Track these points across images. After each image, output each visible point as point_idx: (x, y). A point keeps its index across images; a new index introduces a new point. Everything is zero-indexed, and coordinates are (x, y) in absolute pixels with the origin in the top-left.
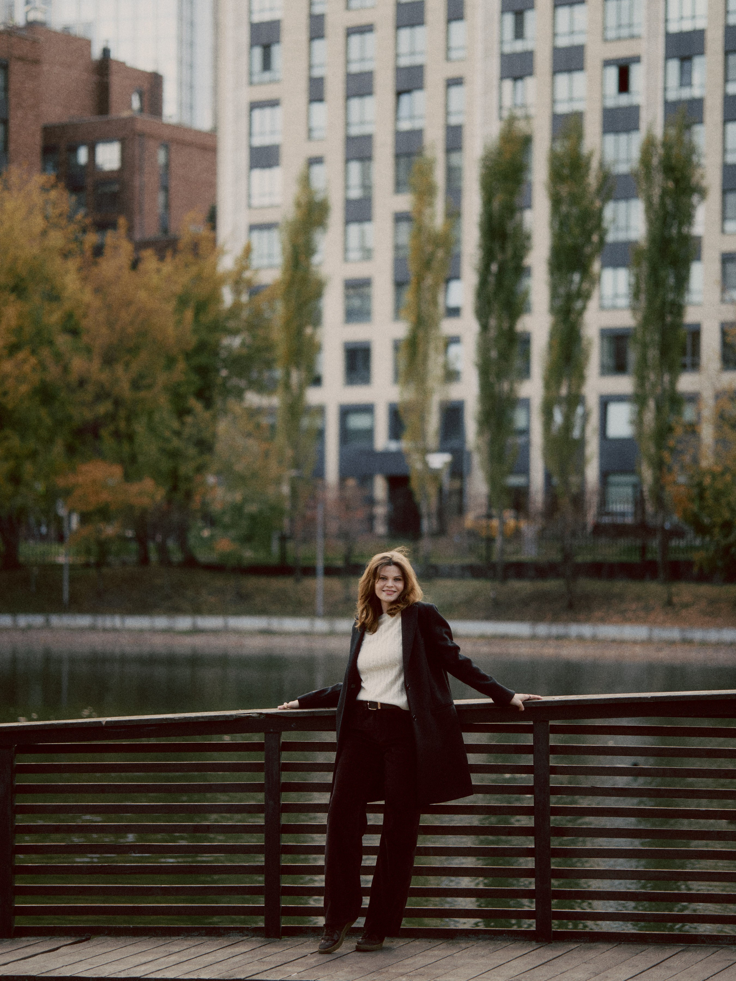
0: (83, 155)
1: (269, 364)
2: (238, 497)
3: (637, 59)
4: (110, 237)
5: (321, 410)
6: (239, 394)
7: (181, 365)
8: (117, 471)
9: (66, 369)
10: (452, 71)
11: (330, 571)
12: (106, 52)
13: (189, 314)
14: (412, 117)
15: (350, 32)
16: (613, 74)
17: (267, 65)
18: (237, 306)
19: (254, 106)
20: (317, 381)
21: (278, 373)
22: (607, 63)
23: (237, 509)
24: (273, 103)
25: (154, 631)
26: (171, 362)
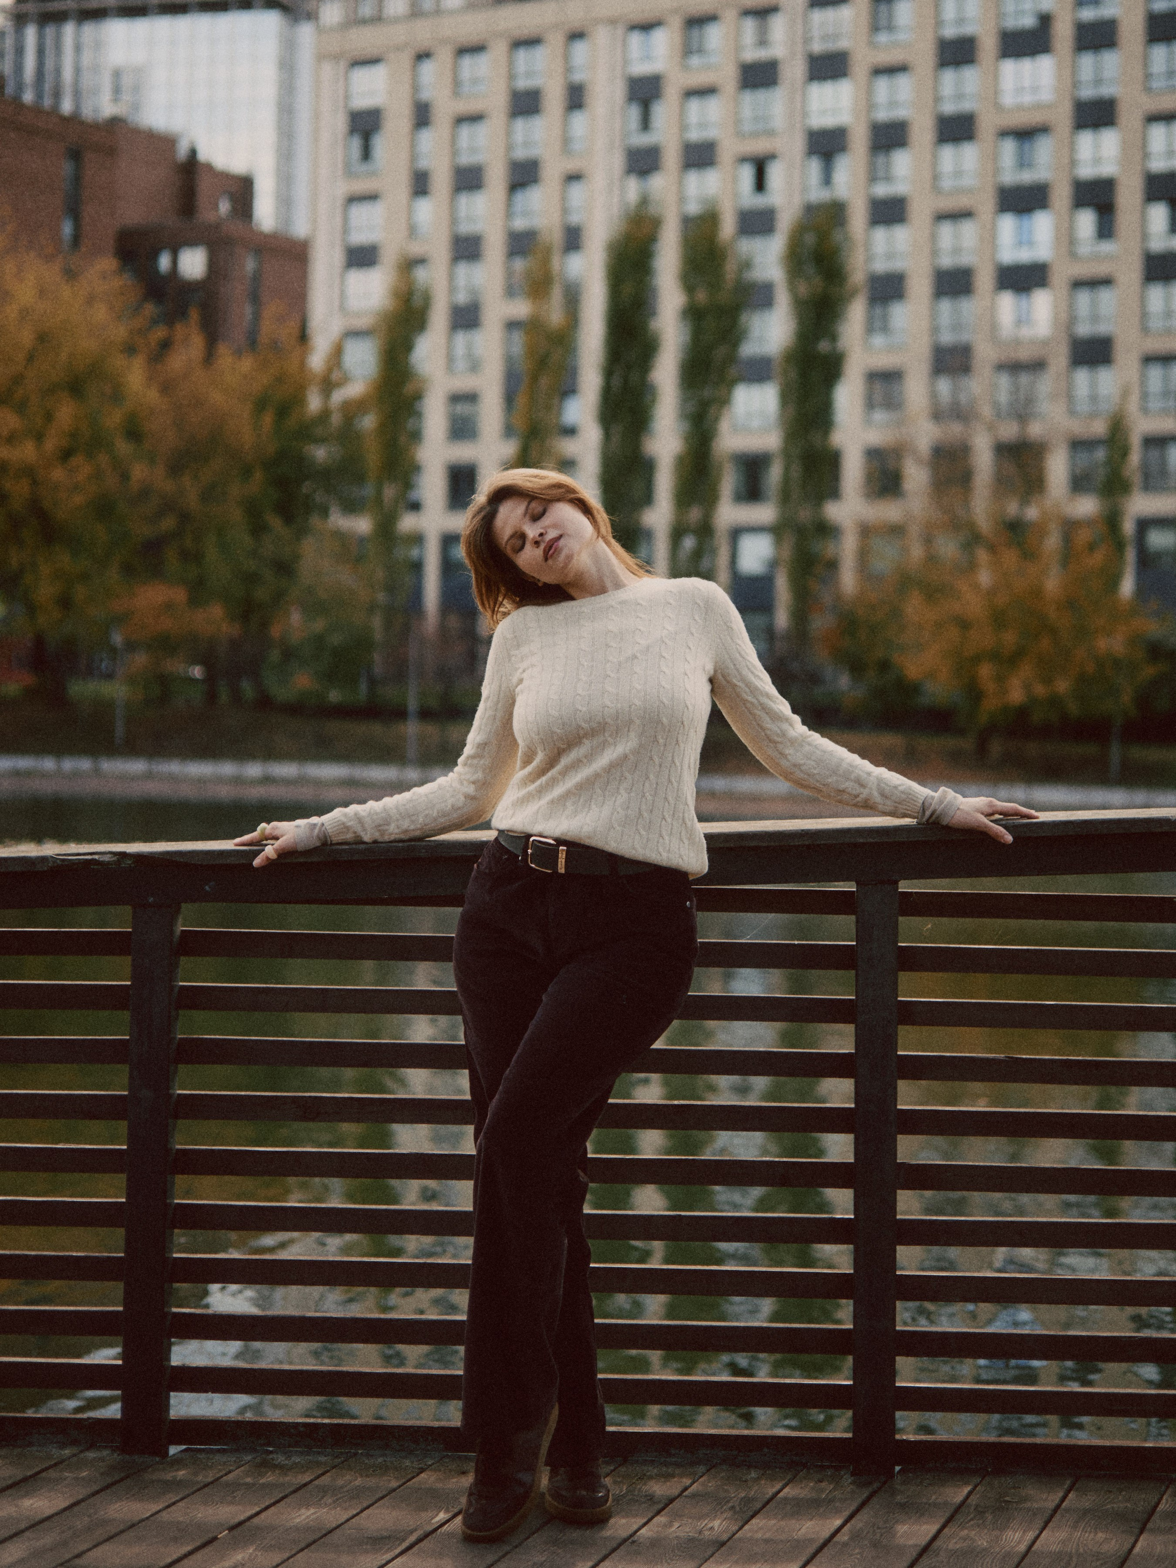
0: (164, 262)
1: (360, 478)
2: (319, 625)
3: (772, 157)
4: (180, 330)
5: (417, 539)
6: (325, 512)
7: (258, 475)
8: (179, 595)
9: (125, 477)
10: (571, 165)
11: (425, 714)
12: (193, 152)
13: (268, 419)
14: (526, 214)
15: (462, 120)
16: (747, 174)
17: (366, 154)
18: (325, 414)
19: (353, 199)
20: (415, 506)
21: (369, 490)
22: (743, 160)
23: (319, 640)
24: (372, 197)
25: (220, 780)
26: (247, 472)
